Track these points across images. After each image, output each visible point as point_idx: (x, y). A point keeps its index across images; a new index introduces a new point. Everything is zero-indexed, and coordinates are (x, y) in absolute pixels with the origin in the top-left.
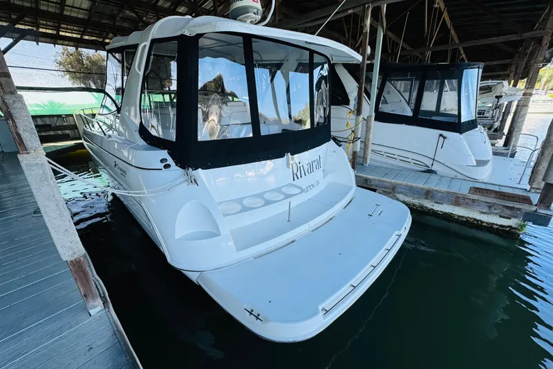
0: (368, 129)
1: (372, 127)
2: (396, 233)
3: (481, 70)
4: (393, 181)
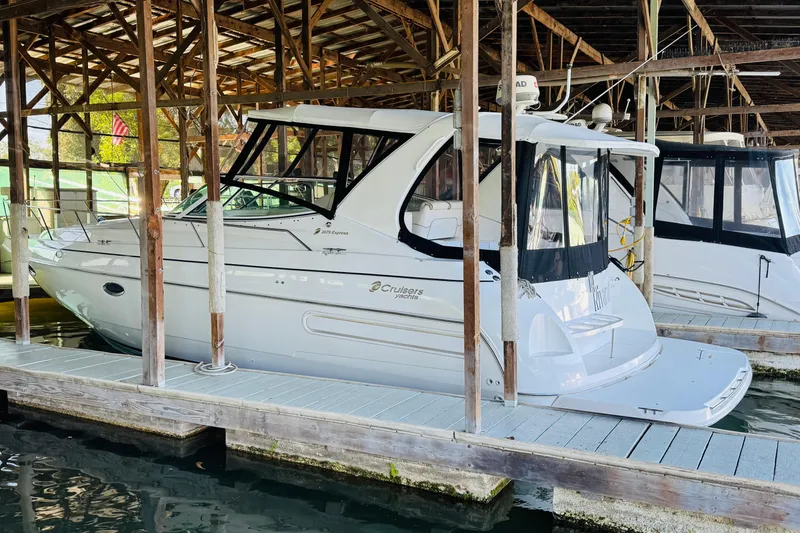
0: (647, 249)
1: (653, 245)
2: (742, 369)
3: (796, 160)
4: (708, 327)
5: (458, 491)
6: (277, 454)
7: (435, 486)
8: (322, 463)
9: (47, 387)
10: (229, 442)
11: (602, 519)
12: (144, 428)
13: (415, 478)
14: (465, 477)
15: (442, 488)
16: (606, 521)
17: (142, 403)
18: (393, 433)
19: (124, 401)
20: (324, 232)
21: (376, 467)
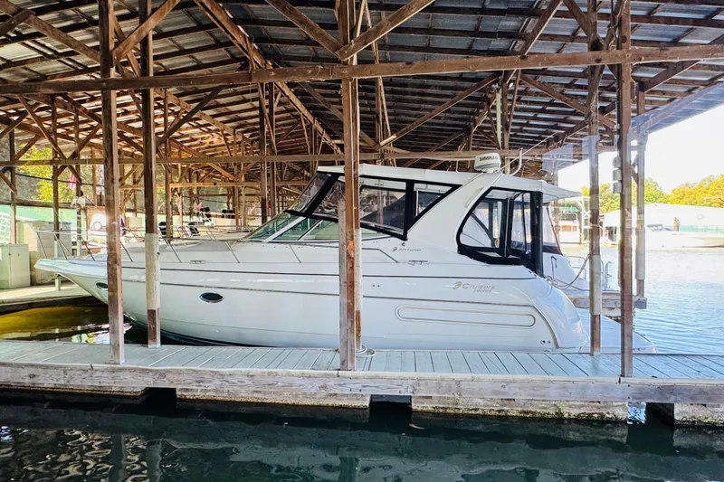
5: (608, 415)
6: (459, 409)
7: (590, 415)
8: (499, 411)
9: (235, 381)
10: (414, 406)
11: (706, 418)
12: (330, 404)
13: (575, 412)
14: (613, 406)
15: (596, 416)
16: (710, 419)
17: (340, 385)
18: (570, 384)
19: (321, 384)
20: (401, 249)
21: (544, 408)
